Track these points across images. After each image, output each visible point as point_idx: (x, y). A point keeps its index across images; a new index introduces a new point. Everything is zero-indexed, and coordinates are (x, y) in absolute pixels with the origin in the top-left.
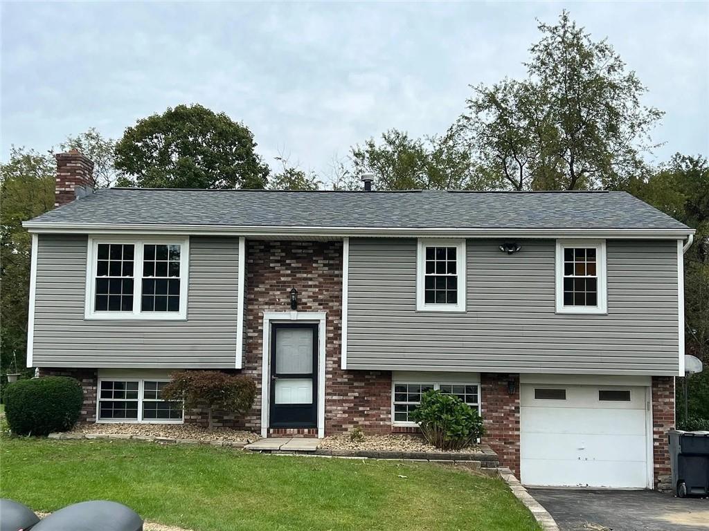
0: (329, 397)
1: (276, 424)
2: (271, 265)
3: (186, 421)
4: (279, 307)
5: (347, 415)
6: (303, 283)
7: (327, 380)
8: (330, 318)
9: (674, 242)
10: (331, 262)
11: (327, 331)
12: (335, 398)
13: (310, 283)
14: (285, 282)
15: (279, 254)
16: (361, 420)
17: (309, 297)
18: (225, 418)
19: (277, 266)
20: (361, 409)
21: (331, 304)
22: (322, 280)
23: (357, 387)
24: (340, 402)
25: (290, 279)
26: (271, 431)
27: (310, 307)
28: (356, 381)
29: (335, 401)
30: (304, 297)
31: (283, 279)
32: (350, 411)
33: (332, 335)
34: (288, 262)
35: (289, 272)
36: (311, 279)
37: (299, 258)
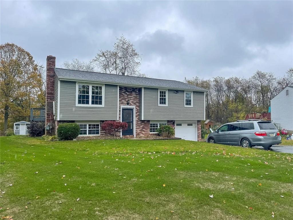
0: (136, 127)
1: (124, 134)
2: (122, 93)
3: (101, 135)
4: (124, 104)
5: (140, 131)
6: (130, 98)
7: (136, 123)
8: (136, 107)
9: (204, 92)
10: (136, 93)
11: (136, 111)
12: (138, 127)
13: (132, 98)
14: (125, 98)
15: (124, 91)
16: (143, 132)
17: (131, 102)
18: (111, 133)
19: (124, 94)
20: (143, 130)
21: (136, 104)
22: (134, 98)
23: (142, 125)
24: (139, 128)
25: (127, 97)
26: (123, 136)
27: (132, 105)
28: (142, 123)
29: (138, 128)
30: (130, 102)
31: (125, 97)
32: (141, 130)
33: (137, 112)
34: (126, 93)
35: (126, 95)
36: (132, 97)
37: (129, 92)
